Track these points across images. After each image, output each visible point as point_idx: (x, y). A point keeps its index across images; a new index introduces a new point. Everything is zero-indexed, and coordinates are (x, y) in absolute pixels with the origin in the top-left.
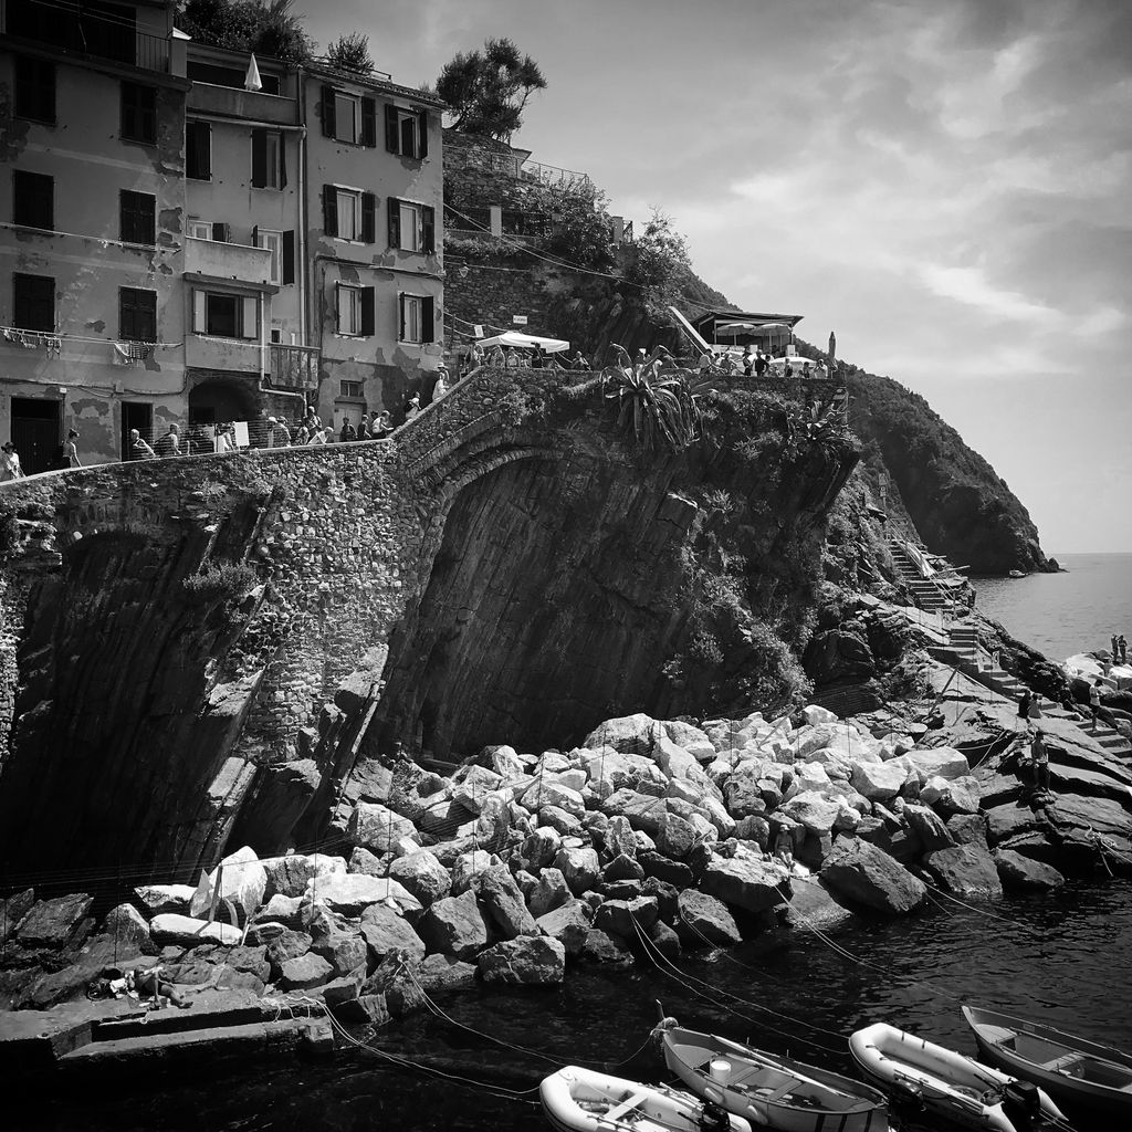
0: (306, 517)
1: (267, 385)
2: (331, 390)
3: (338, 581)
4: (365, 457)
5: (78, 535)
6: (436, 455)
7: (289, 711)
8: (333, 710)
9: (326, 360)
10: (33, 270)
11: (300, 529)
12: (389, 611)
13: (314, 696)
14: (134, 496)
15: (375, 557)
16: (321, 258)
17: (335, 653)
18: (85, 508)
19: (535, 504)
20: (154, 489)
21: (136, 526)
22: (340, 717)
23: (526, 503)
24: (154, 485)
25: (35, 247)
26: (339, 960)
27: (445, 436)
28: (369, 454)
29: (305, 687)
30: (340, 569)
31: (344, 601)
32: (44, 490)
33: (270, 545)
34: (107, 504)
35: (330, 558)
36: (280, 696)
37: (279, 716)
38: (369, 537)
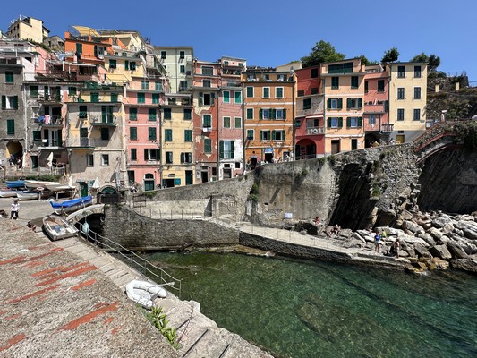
1: (381, 133)
2: (395, 133)
3: (399, 173)
5: (346, 164)
8: (398, 200)
12: (411, 180)
18: (347, 159)
21: (357, 162)
26: (410, 253)
31: (400, 177)
34: (351, 158)
36: (386, 196)
37: (386, 200)
38: (406, 164)
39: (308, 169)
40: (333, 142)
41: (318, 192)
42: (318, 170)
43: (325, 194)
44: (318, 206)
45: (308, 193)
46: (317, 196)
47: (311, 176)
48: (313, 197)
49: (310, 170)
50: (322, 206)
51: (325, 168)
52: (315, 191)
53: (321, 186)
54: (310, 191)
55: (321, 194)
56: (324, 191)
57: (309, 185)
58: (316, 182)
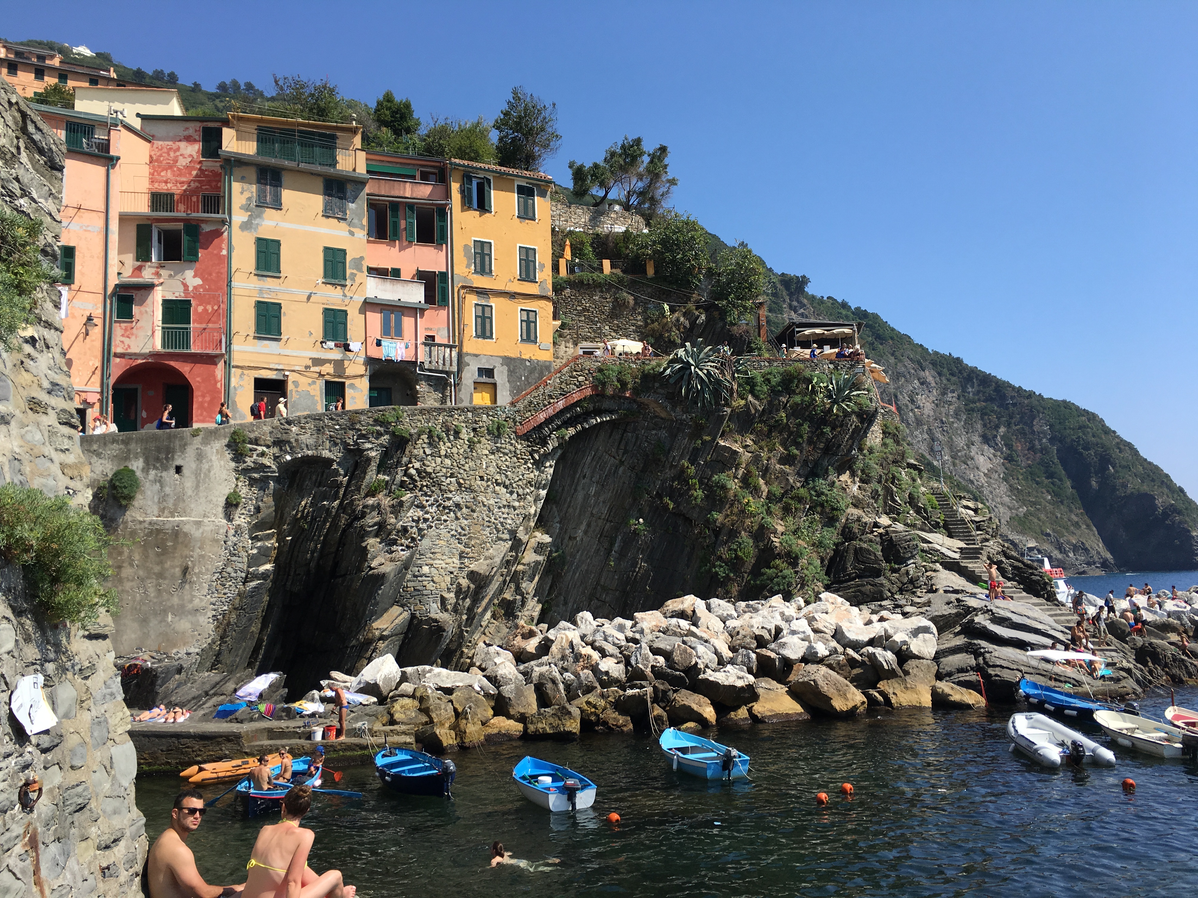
0: (443, 453)
1: (422, 369)
2: (470, 375)
3: (468, 497)
4: (488, 415)
5: (288, 458)
6: (542, 417)
7: (433, 581)
8: (464, 582)
9: (467, 354)
10: (267, 298)
11: (439, 460)
12: (509, 521)
13: (452, 573)
14: (323, 433)
15: (498, 484)
16: (463, 287)
17: (467, 546)
18: (293, 440)
19: (624, 454)
20: (337, 430)
21: (326, 454)
22: (469, 587)
23: (617, 452)
24: (337, 427)
25: (270, 283)
26: (434, 715)
27: (550, 403)
28: (491, 413)
29: (444, 565)
30: (470, 489)
31: (473, 511)
32: (265, 428)
33: (417, 469)
34: (307, 438)
35: (462, 481)
36: (426, 569)
37: (425, 583)
38: (492, 470)
39: (137, 465)
40: (261, 385)
41: (175, 549)
42: (178, 470)
43: (202, 556)
44: (175, 600)
45: (137, 557)
46: (173, 567)
47: (149, 493)
48: (157, 569)
49: (146, 470)
50: (191, 601)
51: (205, 466)
52: (161, 545)
53: (186, 529)
54: (145, 547)
55: (186, 557)
56: (199, 545)
57: (142, 526)
58: (170, 512)
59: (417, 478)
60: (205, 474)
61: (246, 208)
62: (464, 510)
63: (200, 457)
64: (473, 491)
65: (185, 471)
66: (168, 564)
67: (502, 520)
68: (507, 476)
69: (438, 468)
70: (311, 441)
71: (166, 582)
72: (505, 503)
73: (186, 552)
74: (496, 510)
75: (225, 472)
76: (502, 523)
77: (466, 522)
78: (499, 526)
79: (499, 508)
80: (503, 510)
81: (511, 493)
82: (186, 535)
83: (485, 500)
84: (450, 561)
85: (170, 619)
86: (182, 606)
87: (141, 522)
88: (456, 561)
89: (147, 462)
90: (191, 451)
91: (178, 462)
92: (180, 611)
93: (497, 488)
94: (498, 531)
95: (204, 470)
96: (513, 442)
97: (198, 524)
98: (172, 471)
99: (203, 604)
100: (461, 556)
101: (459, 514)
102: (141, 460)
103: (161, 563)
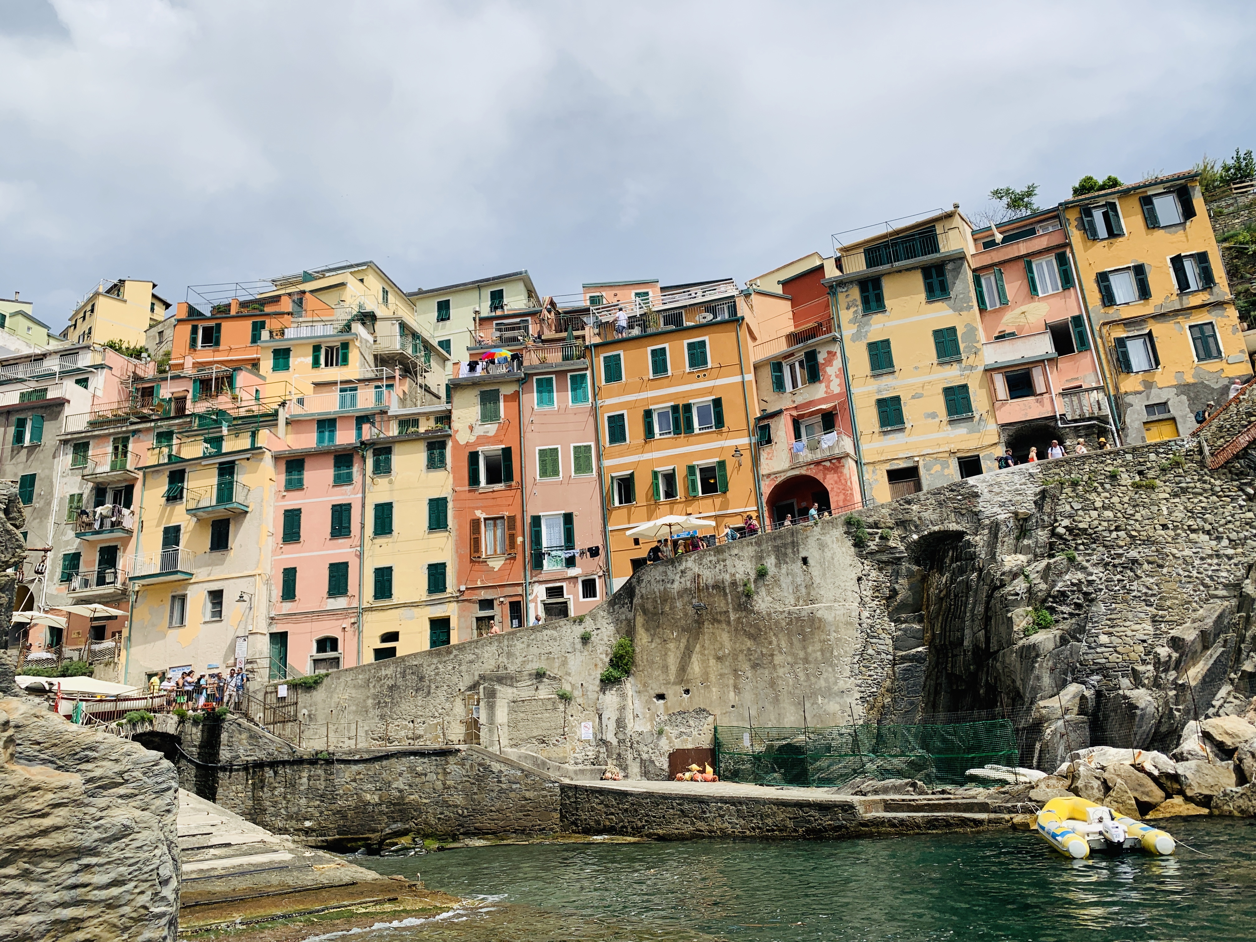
0: (1098, 504)
2: (1136, 416)
3: (1149, 551)
4: (1157, 454)
7: (1116, 651)
8: (1164, 651)
9: (1127, 394)
10: (886, 394)
11: (1094, 514)
13: (1144, 641)
14: (946, 506)
16: (1105, 324)
17: (1160, 608)
18: (916, 519)
20: (959, 500)
21: (953, 527)
22: (1170, 656)
24: (960, 497)
25: (886, 380)
29: (1130, 633)
30: (1150, 541)
31: (1161, 566)
32: (883, 511)
33: (1066, 527)
35: (1134, 533)
36: (1104, 639)
37: (1107, 655)
38: (1179, 515)
40: (894, 476)
41: (813, 634)
42: (805, 561)
43: (839, 639)
44: (822, 683)
45: (783, 644)
46: (814, 651)
47: (784, 585)
48: (802, 654)
49: (778, 565)
50: (836, 683)
51: (828, 554)
52: (802, 633)
53: (819, 614)
54: (789, 635)
55: (824, 641)
56: (834, 629)
57: (783, 616)
58: (805, 601)
59: (1070, 538)
60: (829, 561)
61: (854, 321)
62: (1146, 566)
63: (822, 546)
64: (1153, 543)
65: (810, 561)
66: (810, 649)
67: (1210, 573)
68: (1205, 521)
69: (1096, 522)
70: (934, 517)
71: (812, 666)
72: (1210, 552)
73: (823, 637)
74: (1197, 562)
75: (848, 558)
76: (1211, 577)
77: (1152, 580)
78: (1207, 581)
79: (1202, 559)
80: (1209, 561)
81: (1219, 539)
82: (820, 620)
83: (1175, 551)
84: (1137, 627)
85: (820, 701)
86: (829, 689)
87: (781, 613)
88: (1148, 627)
89: (777, 558)
90: (812, 542)
91: (803, 554)
92: (828, 693)
93: (1193, 536)
94: (1207, 586)
95: (827, 559)
96: (1206, 478)
97: (830, 608)
98: (800, 563)
99: (848, 686)
100: (1154, 620)
101: (1139, 572)
102: (773, 557)
103: (804, 648)
